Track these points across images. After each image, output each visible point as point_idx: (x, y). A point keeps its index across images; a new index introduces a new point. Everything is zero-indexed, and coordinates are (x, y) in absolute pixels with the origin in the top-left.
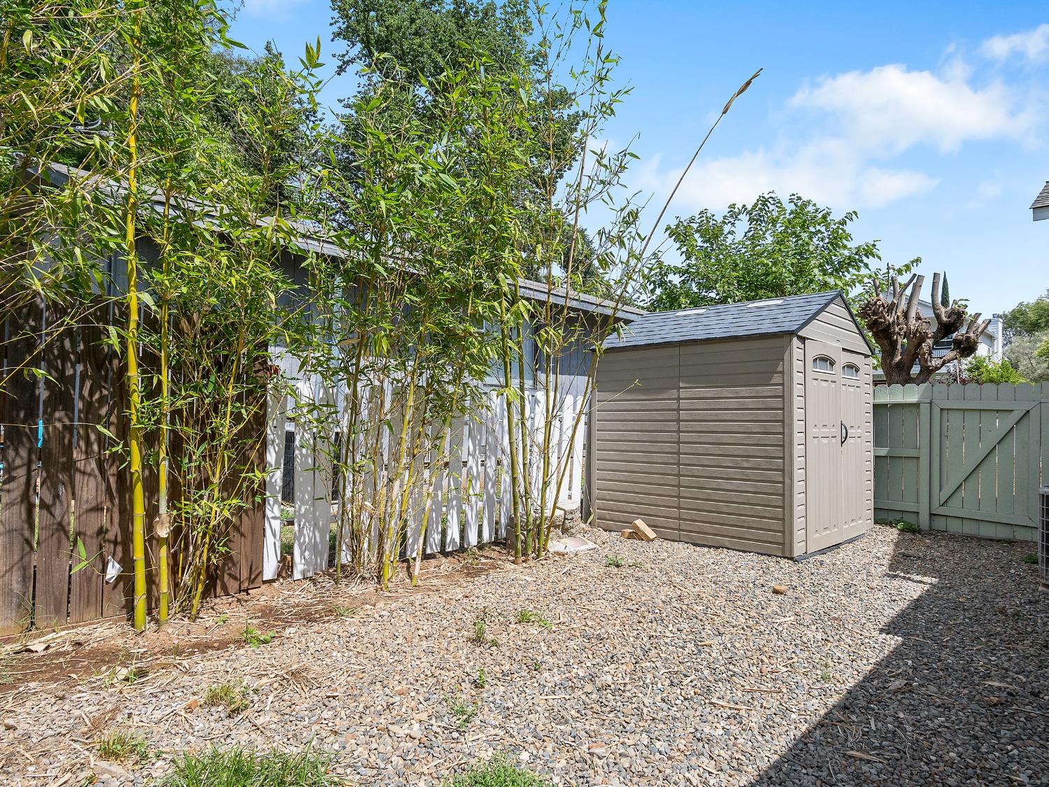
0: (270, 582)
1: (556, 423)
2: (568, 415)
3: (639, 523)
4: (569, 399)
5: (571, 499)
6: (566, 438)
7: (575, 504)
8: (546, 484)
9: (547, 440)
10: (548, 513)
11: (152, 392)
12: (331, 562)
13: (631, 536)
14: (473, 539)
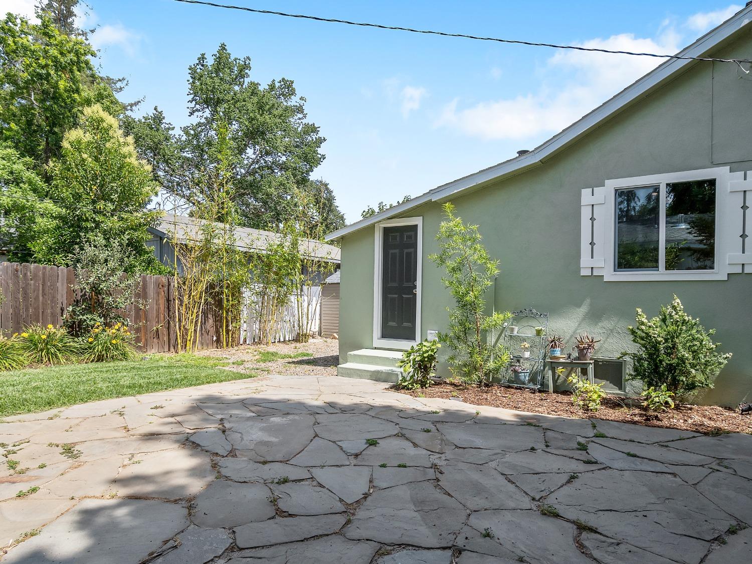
0: (241, 345)
1: (310, 305)
2: (314, 303)
3: (335, 335)
4: (314, 299)
5: (315, 328)
6: (314, 310)
7: (317, 329)
8: (308, 323)
9: (308, 310)
10: (308, 332)
11: (228, 301)
12: (254, 341)
13: (333, 338)
14: (287, 339)
